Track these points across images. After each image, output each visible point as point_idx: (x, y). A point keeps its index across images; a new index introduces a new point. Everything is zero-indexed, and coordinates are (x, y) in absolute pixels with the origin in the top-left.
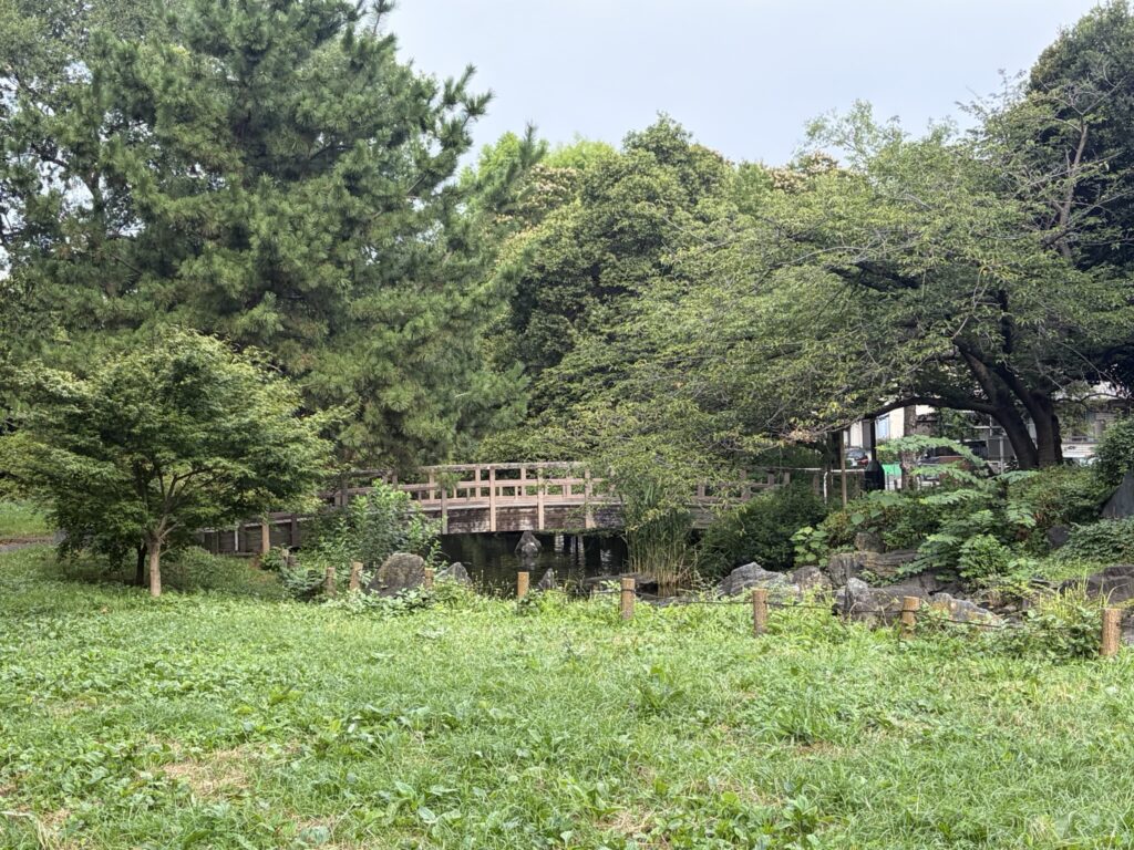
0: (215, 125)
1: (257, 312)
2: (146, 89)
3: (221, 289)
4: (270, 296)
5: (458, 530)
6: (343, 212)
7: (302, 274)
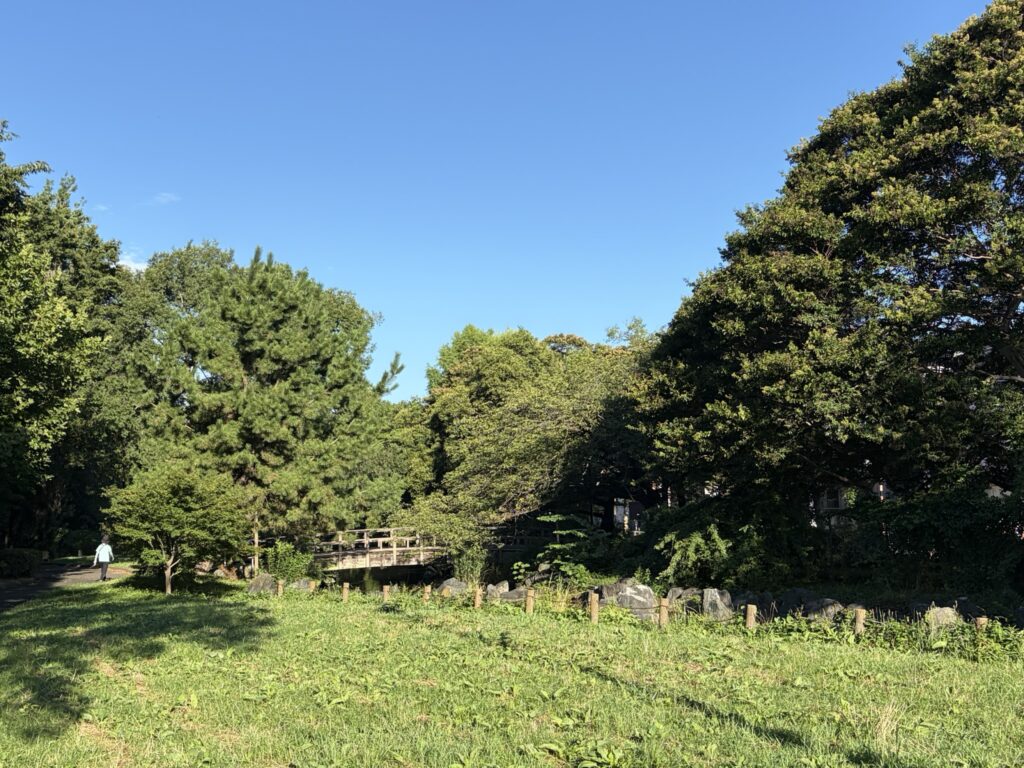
0: (231, 358)
1: (242, 453)
2: (194, 342)
3: (225, 443)
4: (248, 446)
5: (375, 564)
6: (288, 402)
7: (267, 434)
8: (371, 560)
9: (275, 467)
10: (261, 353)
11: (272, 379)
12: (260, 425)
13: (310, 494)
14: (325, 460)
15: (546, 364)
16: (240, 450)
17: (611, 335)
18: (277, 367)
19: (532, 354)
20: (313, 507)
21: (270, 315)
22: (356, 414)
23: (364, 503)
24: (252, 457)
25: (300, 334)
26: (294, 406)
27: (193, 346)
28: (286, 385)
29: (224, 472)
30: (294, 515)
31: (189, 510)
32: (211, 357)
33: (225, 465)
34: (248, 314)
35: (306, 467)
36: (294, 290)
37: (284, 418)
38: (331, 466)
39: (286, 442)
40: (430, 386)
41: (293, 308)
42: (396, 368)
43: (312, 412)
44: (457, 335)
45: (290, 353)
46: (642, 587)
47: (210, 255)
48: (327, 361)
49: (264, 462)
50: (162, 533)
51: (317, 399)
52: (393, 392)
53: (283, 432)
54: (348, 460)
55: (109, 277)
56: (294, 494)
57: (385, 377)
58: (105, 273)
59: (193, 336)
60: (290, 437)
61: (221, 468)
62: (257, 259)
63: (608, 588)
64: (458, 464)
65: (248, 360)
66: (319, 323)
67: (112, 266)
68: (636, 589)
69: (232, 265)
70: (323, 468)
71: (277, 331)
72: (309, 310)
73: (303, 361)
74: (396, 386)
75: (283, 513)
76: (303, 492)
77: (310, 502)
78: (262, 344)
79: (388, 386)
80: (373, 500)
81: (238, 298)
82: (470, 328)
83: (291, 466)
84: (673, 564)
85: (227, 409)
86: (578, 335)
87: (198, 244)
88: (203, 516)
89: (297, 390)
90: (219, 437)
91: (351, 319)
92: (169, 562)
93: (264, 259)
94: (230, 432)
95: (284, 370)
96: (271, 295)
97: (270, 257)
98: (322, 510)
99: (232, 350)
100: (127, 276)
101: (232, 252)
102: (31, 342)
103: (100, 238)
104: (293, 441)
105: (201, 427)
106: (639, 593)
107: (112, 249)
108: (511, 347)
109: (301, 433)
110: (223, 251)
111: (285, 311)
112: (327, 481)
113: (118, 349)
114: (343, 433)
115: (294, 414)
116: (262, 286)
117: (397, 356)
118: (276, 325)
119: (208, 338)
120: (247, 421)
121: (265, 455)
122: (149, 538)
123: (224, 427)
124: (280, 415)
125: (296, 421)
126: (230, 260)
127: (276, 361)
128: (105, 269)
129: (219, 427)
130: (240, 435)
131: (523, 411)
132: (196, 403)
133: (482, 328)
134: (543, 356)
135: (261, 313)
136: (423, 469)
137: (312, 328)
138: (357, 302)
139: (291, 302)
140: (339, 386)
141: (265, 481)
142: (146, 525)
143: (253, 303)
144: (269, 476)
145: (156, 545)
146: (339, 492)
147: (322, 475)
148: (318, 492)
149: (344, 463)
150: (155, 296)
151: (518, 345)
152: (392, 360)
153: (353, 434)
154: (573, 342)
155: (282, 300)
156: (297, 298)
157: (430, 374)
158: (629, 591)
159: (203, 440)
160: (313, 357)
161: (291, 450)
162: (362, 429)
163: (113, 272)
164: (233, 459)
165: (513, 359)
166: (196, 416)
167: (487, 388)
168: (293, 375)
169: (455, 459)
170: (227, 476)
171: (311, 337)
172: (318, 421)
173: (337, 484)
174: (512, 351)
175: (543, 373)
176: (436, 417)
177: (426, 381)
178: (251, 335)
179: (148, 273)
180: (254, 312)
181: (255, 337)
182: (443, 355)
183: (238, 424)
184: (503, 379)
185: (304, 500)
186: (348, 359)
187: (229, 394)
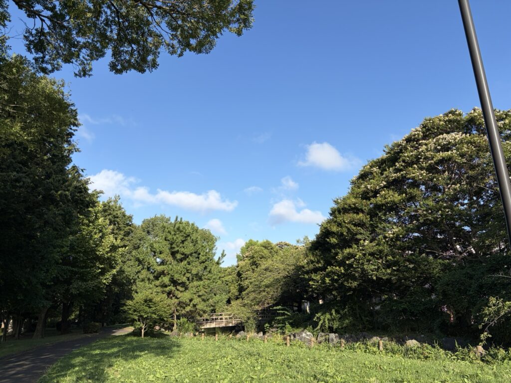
0: (167, 254)
3: (164, 284)
4: (172, 284)
5: (217, 326)
6: (186, 269)
7: (179, 280)
8: (216, 324)
9: (181, 292)
10: (177, 252)
11: (181, 260)
12: (176, 277)
13: (194, 301)
14: (198, 289)
15: (276, 253)
16: (169, 286)
17: (298, 242)
18: (183, 256)
19: (271, 249)
20: (194, 306)
21: (180, 239)
22: (210, 272)
23: (213, 304)
24: (173, 288)
25: (191, 244)
26: (188, 270)
27: (155, 250)
28: (185, 262)
29: (164, 294)
30: (188, 309)
31: (150, 307)
32: (160, 253)
33: (165, 291)
34: (173, 238)
35: (192, 292)
36: (189, 230)
37: (185, 274)
38: (200, 291)
39: (186, 283)
40: (238, 261)
41: (189, 236)
42: (223, 255)
43: (194, 272)
44: (246, 243)
45: (187, 252)
46: (308, 333)
47: (162, 219)
48: (199, 254)
49: (178, 290)
50: (141, 316)
51: (196, 267)
52: (222, 264)
53: (184, 279)
54: (206, 289)
55: (129, 227)
56: (188, 301)
57: (219, 258)
58: (128, 226)
59: (155, 247)
60: (186, 281)
61: (163, 292)
62: (176, 220)
63: (297, 334)
64: (247, 289)
65: (173, 254)
66: (197, 241)
67: (130, 223)
68: (307, 334)
69: (170, 222)
70: (198, 292)
71: (183, 243)
72: (194, 237)
73: (191, 254)
74: (223, 262)
75: (184, 308)
76: (191, 300)
77: (193, 304)
78: (178, 248)
79: (221, 262)
80: (215, 303)
81: (170, 233)
82: (251, 240)
83: (187, 291)
84: (320, 325)
85: (165, 272)
86: (287, 242)
87: (159, 216)
88: (155, 310)
89: (189, 264)
90: (162, 281)
91: (209, 239)
92: (143, 326)
93: (179, 220)
94: (166, 280)
95: (185, 257)
96: (181, 231)
97: (181, 219)
98: (197, 307)
99: (168, 251)
100: (135, 228)
101: (170, 218)
102: (101, 250)
103: (126, 214)
104: (188, 282)
105: (157, 278)
106: (307, 335)
107: (130, 218)
108: (264, 247)
109: (190, 279)
110: (167, 217)
111: (186, 237)
112: (199, 296)
113: (131, 252)
114: (205, 279)
115: (188, 273)
116: (178, 229)
117: (224, 251)
118: (183, 242)
119: (160, 247)
120: (171, 276)
121: (178, 287)
122: (136, 318)
123: (164, 278)
124: (183, 273)
125: (188, 275)
126: (169, 220)
127: (183, 254)
128: (128, 225)
129: (162, 278)
130: (170, 281)
131: (266, 270)
132: (155, 270)
133: (255, 240)
134: (275, 250)
135: (177, 238)
136: (234, 291)
137: (195, 242)
138: (211, 232)
139: (188, 234)
140: (204, 262)
141: (178, 297)
142: (136, 313)
143: (175, 235)
144: (179, 295)
145: (139, 321)
146: (204, 300)
147: (197, 294)
148: (196, 300)
149: (205, 290)
150: (144, 233)
151: (267, 246)
152: (222, 252)
153: (209, 279)
154: (286, 244)
155: (185, 233)
156: (190, 233)
157: (238, 257)
158: (304, 335)
159: (157, 283)
160: (195, 253)
161: (187, 285)
162: (211, 277)
163: (130, 226)
164: (167, 289)
165: (264, 251)
166: (155, 274)
167: (255, 262)
168: (187, 259)
169: (245, 287)
170: (165, 295)
171: (194, 246)
172: (197, 275)
173: (203, 297)
174: (264, 248)
175: (275, 256)
176: (239, 272)
177: (237, 259)
178: (174, 246)
179: (142, 226)
180: (175, 238)
181: (175, 246)
182: (242, 250)
183: (169, 276)
184: (261, 258)
185: (192, 303)
186: (206, 253)
187: (166, 266)
